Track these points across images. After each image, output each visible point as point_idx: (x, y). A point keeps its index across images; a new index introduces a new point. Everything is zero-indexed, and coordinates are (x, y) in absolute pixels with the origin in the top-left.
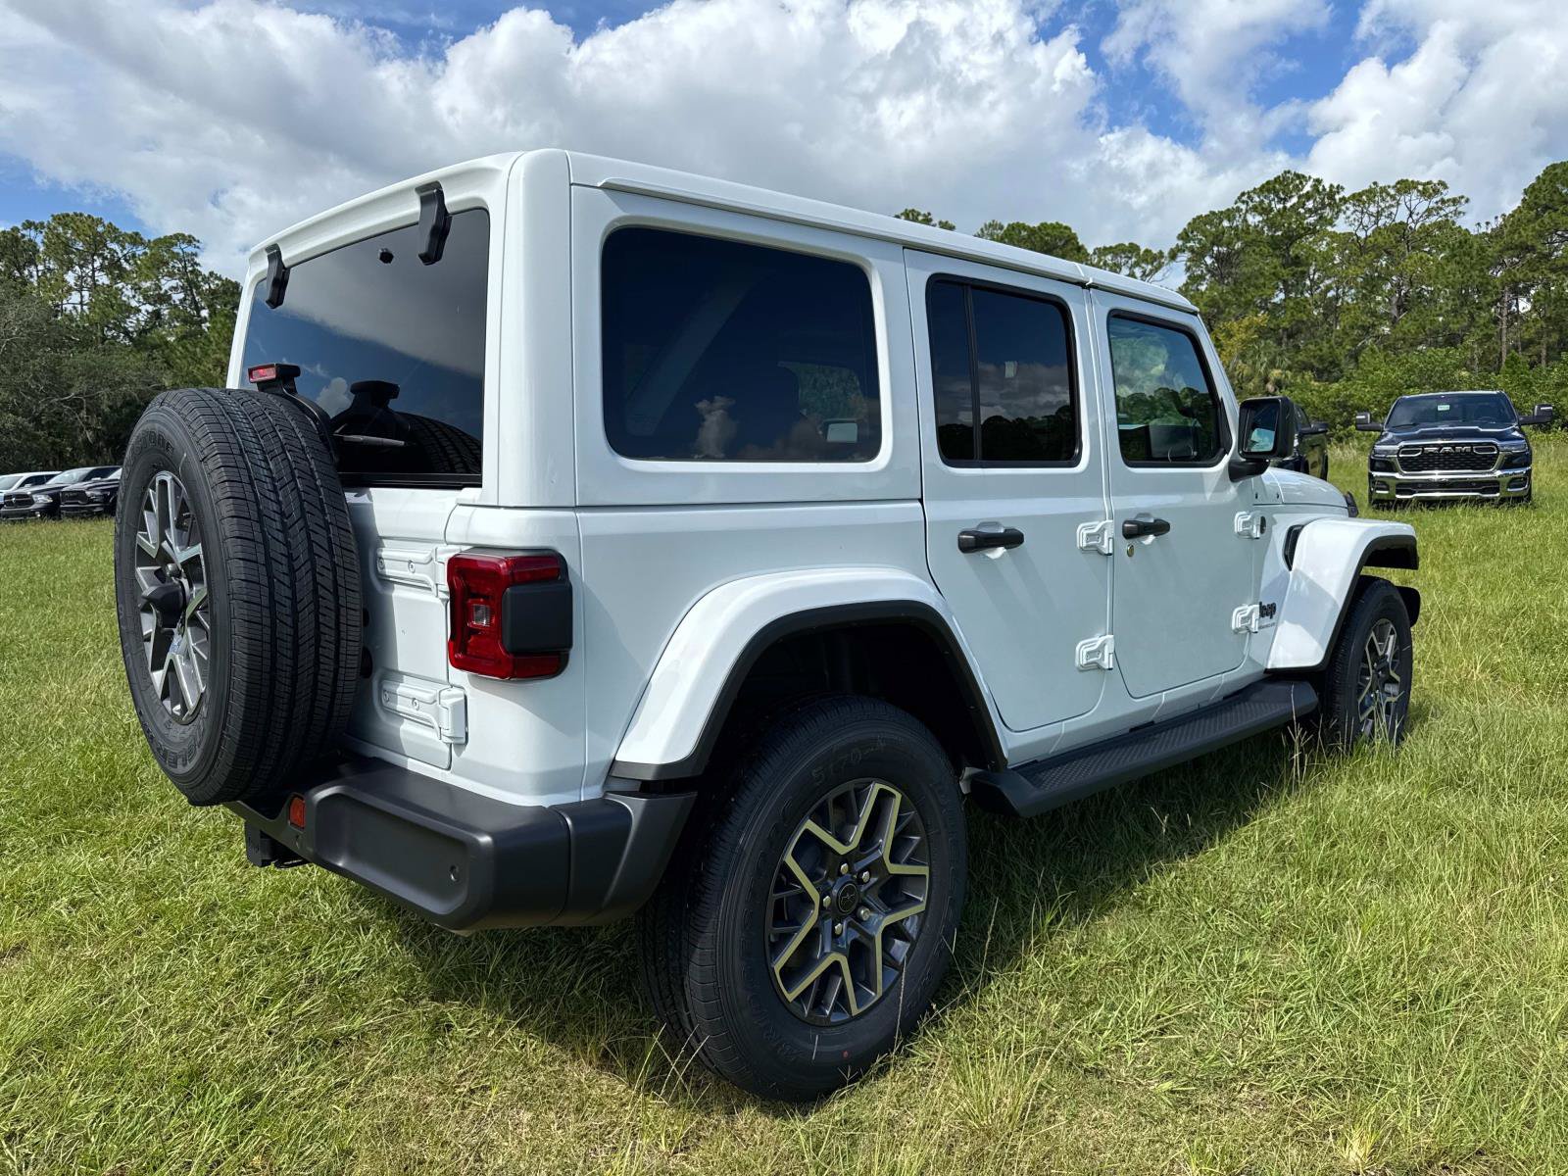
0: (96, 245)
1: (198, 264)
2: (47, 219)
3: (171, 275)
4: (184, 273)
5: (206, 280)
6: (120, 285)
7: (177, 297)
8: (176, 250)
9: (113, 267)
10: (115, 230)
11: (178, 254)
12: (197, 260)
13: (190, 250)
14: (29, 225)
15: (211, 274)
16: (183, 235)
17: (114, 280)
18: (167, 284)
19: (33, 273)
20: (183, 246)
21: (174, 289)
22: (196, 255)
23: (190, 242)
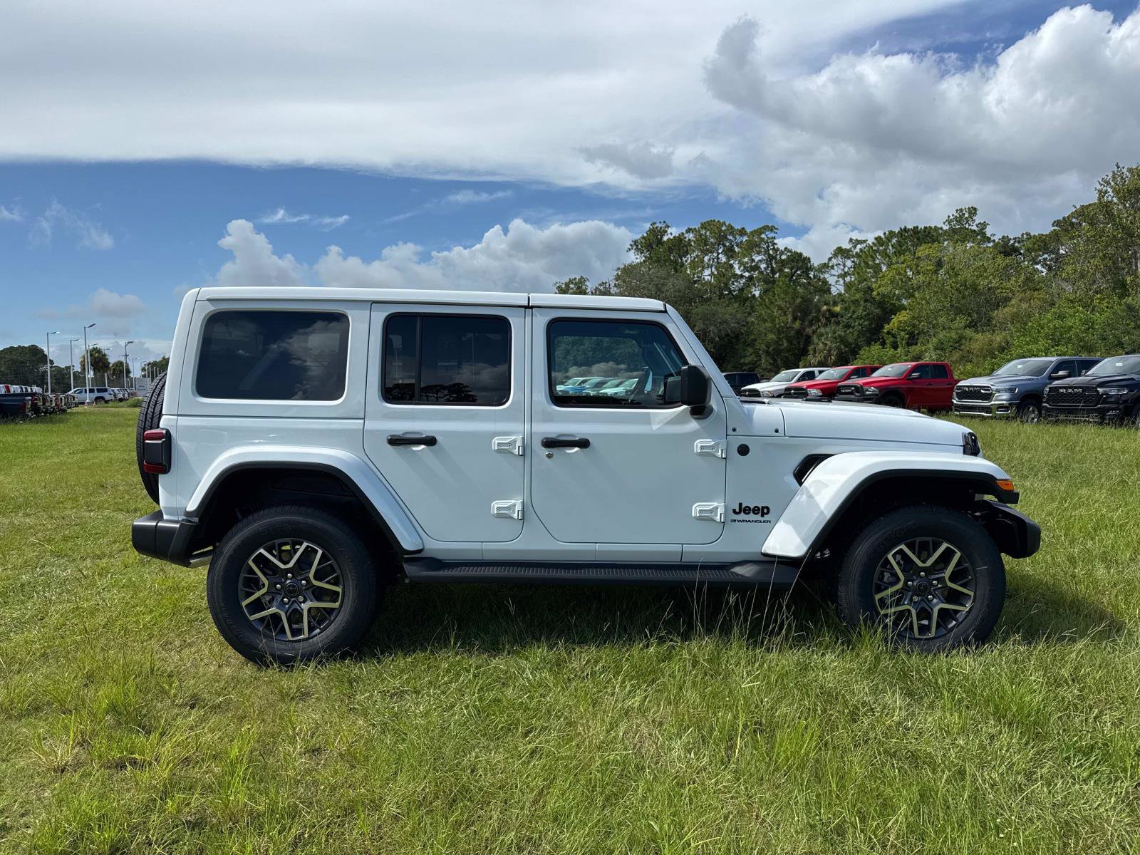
0: (721, 238)
1: (776, 244)
2: (697, 226)
3: (759, 253)
4: (767, 251)
5: (782, 253)
6: (732, 262)
7: (763, 266)
8: (763, 236)
9: (730, 252)
10: (732, 227)
11: (764, 238)
12: (775, 241)
13: (772, 235)
14: (689, 231)
15: (786, 248)
16: (768, 226)
17: (728, 259)
18: (757, 258)
19: (688, 260)
20: (767, 233)
21: (760, 261)
22: (774, 238)
23: (772, 230)
